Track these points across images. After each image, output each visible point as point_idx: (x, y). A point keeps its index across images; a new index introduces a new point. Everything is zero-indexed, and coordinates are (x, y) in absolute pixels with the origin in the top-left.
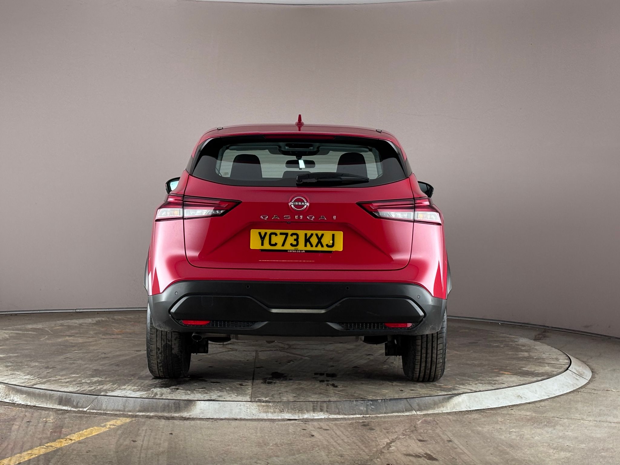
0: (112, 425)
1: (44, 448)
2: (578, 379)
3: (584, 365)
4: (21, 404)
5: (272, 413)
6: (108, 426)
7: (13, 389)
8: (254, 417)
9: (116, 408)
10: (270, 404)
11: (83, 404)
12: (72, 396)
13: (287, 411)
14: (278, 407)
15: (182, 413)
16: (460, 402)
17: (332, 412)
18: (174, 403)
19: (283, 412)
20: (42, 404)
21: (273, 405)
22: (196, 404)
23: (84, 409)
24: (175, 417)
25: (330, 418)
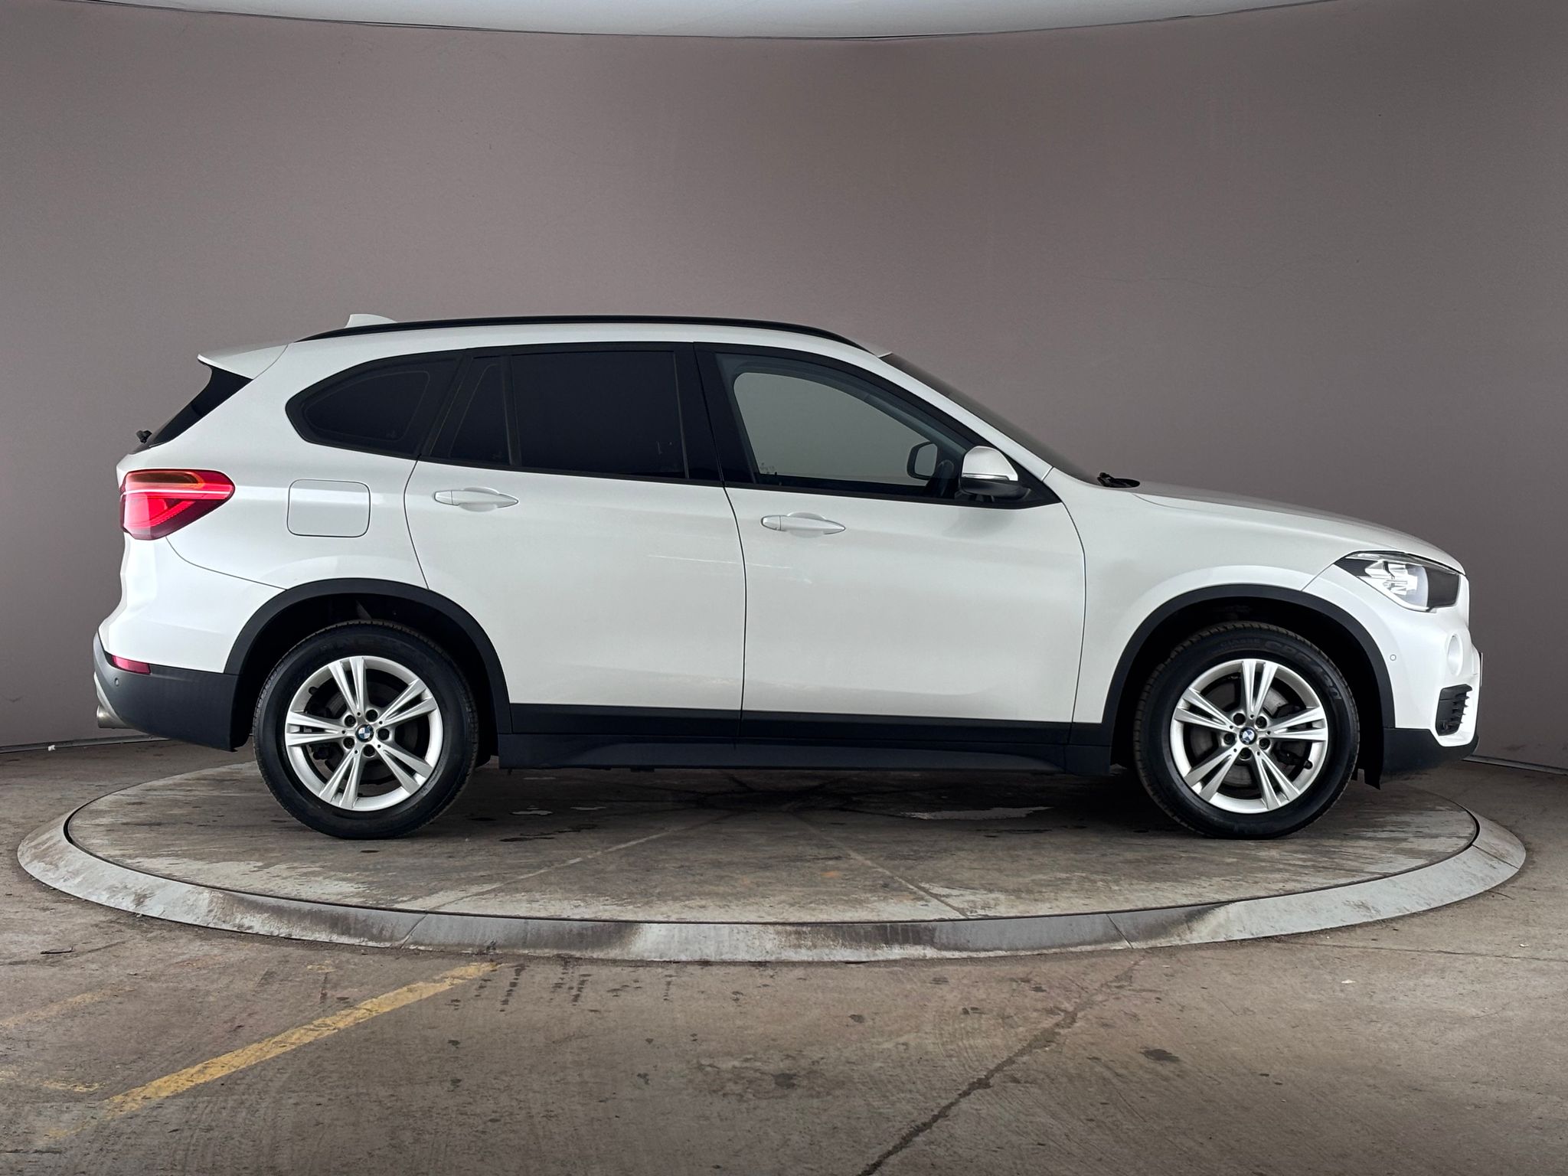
0: (458, 978)
1: (311, 1030)
2: (1496, 865)
3: (1508, 836)
4: (257, 934)
5: (809, 949)
6: (449, 981)
7: (241, 901)
8: (768, 959)
9: (466, 942)
10: (804, 929)
11: (393, 933)
12: (368, 916)
13: (843, 944)
14: (822, 935)
15: (610, 951)
16: (1228, 920)
17: (943, 944)
18: (592, 927)
19: (833, 947)
20: (304, 933)
21: (811, 930)
22: (640, 930)
23: (397, 944)
24: (594, 959)
25: (938, 959)
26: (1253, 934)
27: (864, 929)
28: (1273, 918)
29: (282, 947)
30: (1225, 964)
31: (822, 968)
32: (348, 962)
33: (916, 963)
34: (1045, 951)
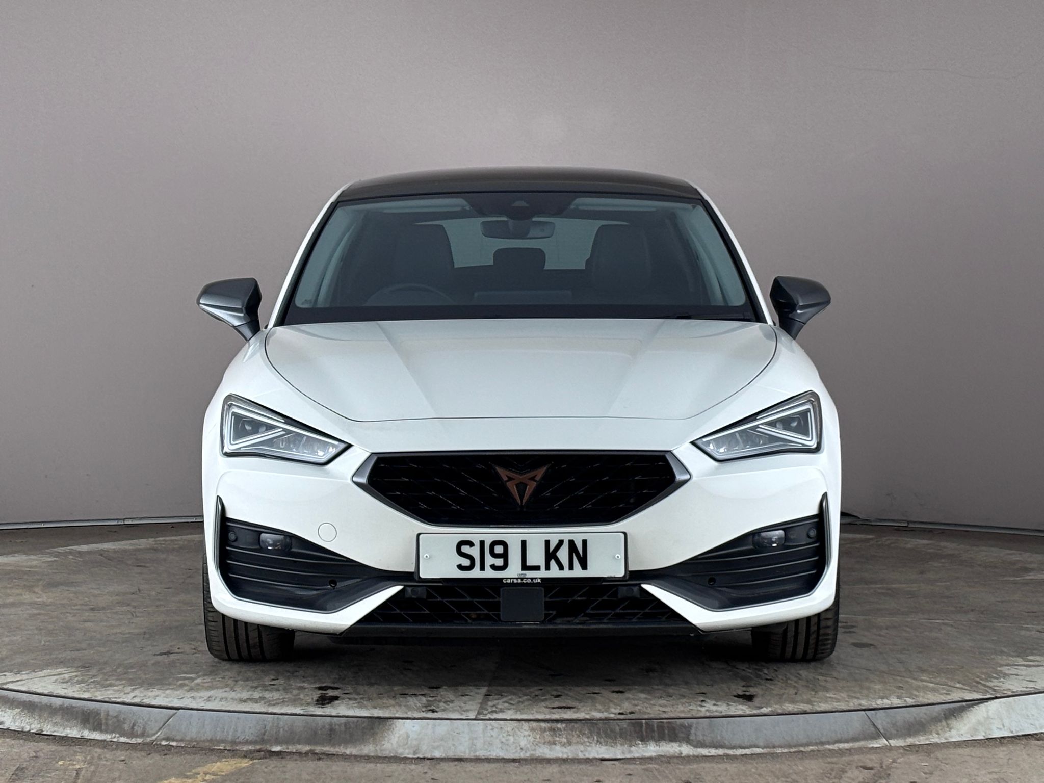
0: (210, 774)
4: (8, 729)
5: (564, 745)
6: (200, 779)
8: (522, 755)
9: (218, 738)
10: (559, 725)
11: (144, 728)
12: (120, 712)
13: (598, 741)
14: (577, 732)
15: (363, 747)
16: (988, 718)
17: (699, 741)
18: (345, 724)
19: (588, 744)
20: (56, 729)
21: (567, 726)
22: (393, 726)
23: (148, 740)
24: (347, 755)
25: (694, 756)
26: (1012, 732)
27: (619, 726)
28: (1033, 715)
29: (36, 744)
30: (985, 762)
31: (576, 765)
32: (100, 758)
33: (671, 761)
34: (802, 749)
